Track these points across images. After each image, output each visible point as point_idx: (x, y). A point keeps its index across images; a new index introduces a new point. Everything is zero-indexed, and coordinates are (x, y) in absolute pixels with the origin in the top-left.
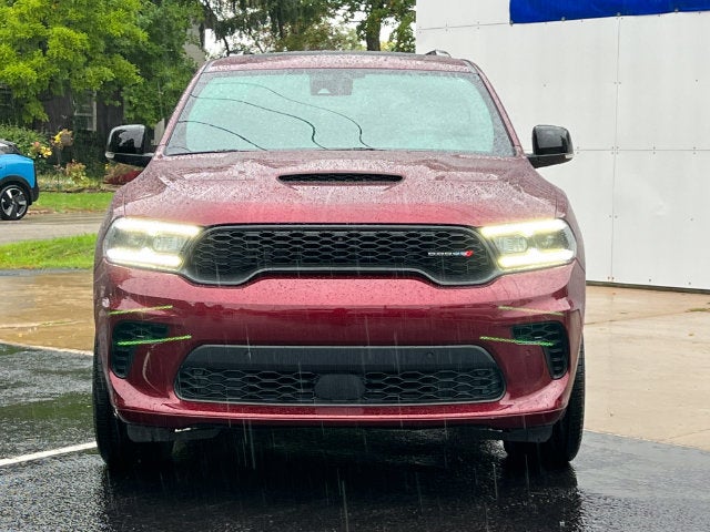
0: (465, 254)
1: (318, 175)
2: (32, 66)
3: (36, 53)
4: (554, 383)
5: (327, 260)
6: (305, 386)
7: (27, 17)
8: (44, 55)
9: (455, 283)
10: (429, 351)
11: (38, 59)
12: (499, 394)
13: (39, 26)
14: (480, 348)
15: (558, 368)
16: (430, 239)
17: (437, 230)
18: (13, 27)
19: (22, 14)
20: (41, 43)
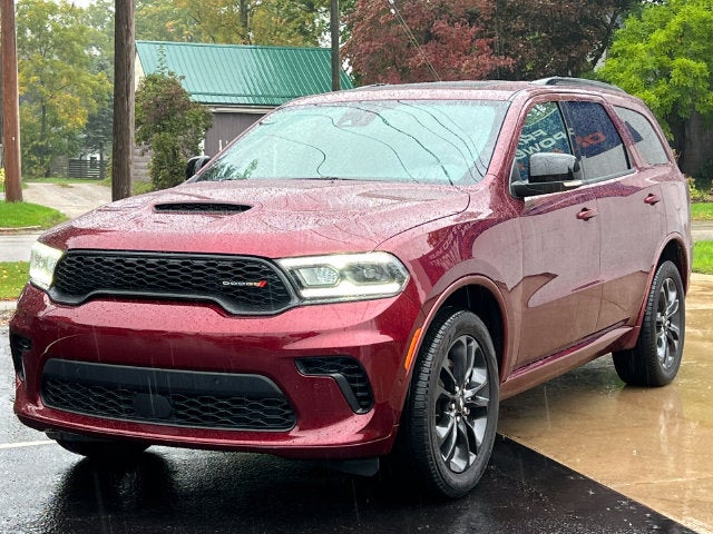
0: (257, 284)
1: (187, 204)
2: (657, 94)
3: (661, 82)
4: (356, 417)
5: (141, 285)
6: (126, 402)
7: (655, 51)
8: (668, 82)
9: (246, 313)
10: (216, 378)
11: (663, 87)
12: (290, 425)
13: (665, 58)
14: (263, 377)
15: (363, 403)
16: (227, 268)
17: (234, 261)
18: (641, 61)
19: (651, 50)
20: (665, 73)
